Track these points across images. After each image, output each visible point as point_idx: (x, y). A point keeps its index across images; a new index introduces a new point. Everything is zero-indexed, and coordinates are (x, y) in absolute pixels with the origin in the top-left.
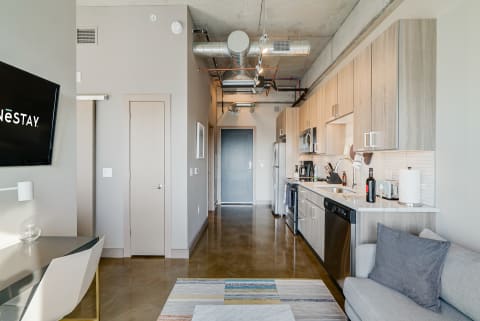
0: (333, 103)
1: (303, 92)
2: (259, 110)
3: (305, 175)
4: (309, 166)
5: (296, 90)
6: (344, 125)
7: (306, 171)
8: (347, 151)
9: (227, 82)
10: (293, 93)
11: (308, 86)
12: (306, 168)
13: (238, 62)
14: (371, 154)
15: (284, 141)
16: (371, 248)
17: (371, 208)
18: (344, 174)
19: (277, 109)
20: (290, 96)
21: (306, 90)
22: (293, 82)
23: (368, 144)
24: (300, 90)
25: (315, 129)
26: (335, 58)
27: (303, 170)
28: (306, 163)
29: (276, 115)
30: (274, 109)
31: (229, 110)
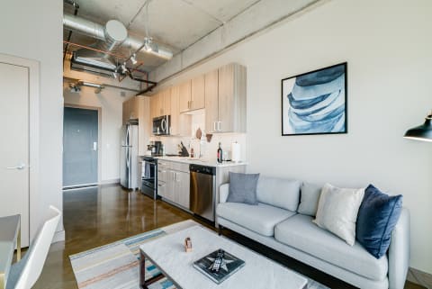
0: (188, 99)
1: (150, 85)
2: (104, 92)
3: (155, 153)
4: (159, 146)
5: (142, 81)
6: (190, 116)
7: (158, 149)
8: (194, 134)
9: (79, 59)
10: (139, 82)
11: (157, 80)
12: (156, 147)
13: (109, 47)
14: (211, 135)
15: (137, 124)
16: (227, 186)
17: (220, 165)
18: (192, 150)
19: (123, 94)
20: (135, 85)
21: (155, 84)
22: (140, 74)
23: (216, 128)
24: (148, 82)
25: (169, 117)
26: (184, 67)
27: (154, 149)
28: (156, 142)
29: (123, 100)
30: (119, 94)
31: (71, 87)
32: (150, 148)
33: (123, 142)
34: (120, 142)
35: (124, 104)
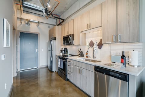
3: (64, 54)
4: (66, 50)
6: (85, 33)
7: (65, 52)
8: (88, 44)
11: (65, 18)
12: (64, 51)
15: (55, 40)
19: (49, 27)
24: (60, 19)
25: (73, 35)
27: (63, 52)
29: (48, 29)
30: (47, 27)
31: (25, 23)
32: (61, 51)
33: (49, 48)
34: (48, 48)
35: (49, 31)
